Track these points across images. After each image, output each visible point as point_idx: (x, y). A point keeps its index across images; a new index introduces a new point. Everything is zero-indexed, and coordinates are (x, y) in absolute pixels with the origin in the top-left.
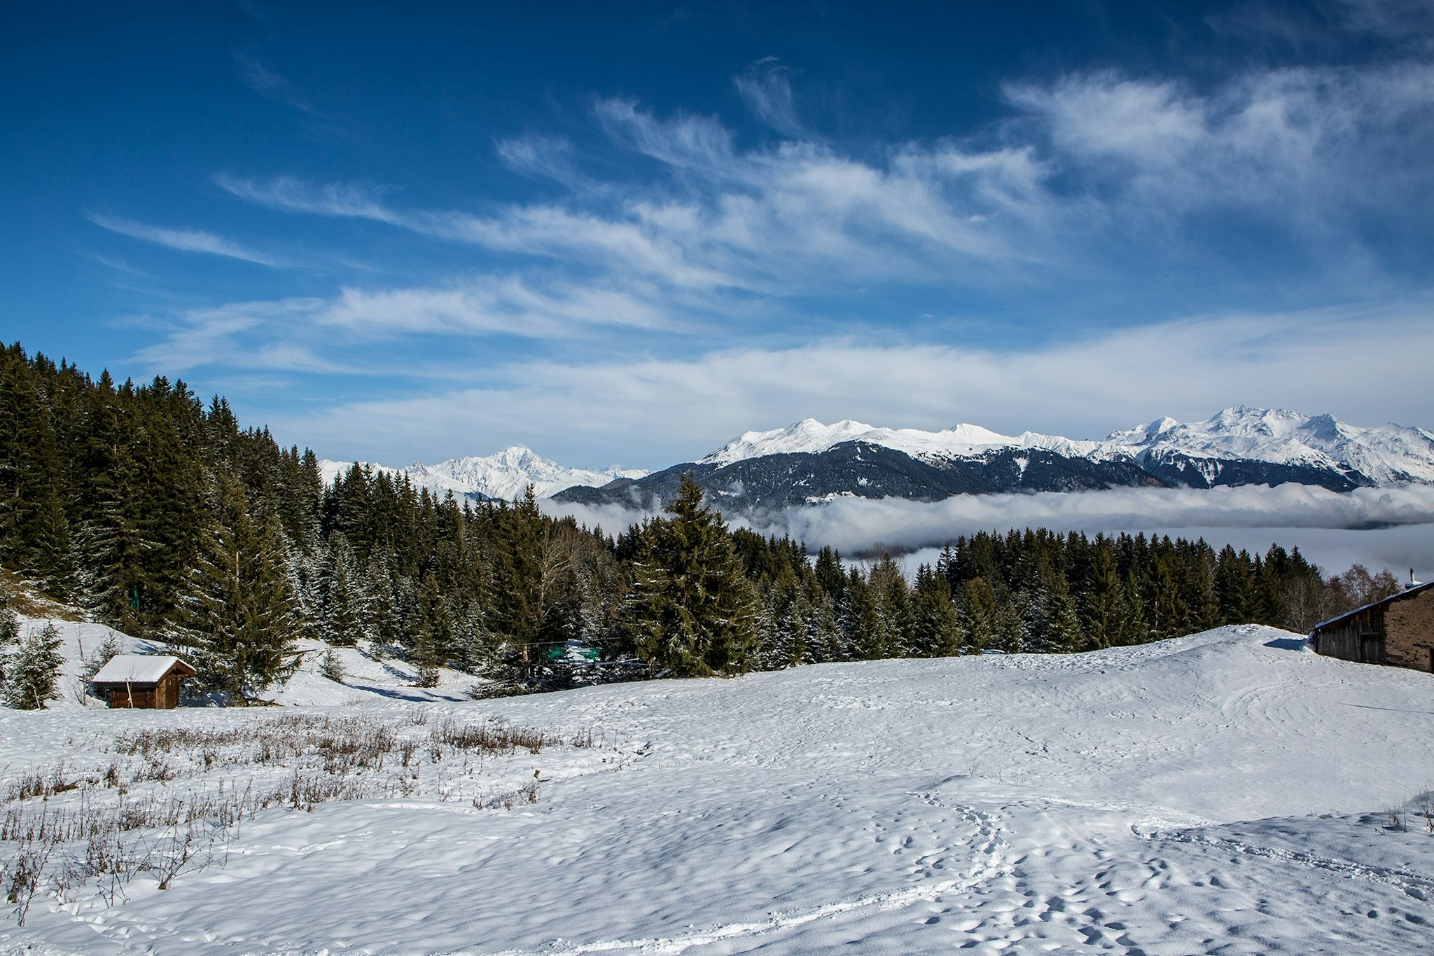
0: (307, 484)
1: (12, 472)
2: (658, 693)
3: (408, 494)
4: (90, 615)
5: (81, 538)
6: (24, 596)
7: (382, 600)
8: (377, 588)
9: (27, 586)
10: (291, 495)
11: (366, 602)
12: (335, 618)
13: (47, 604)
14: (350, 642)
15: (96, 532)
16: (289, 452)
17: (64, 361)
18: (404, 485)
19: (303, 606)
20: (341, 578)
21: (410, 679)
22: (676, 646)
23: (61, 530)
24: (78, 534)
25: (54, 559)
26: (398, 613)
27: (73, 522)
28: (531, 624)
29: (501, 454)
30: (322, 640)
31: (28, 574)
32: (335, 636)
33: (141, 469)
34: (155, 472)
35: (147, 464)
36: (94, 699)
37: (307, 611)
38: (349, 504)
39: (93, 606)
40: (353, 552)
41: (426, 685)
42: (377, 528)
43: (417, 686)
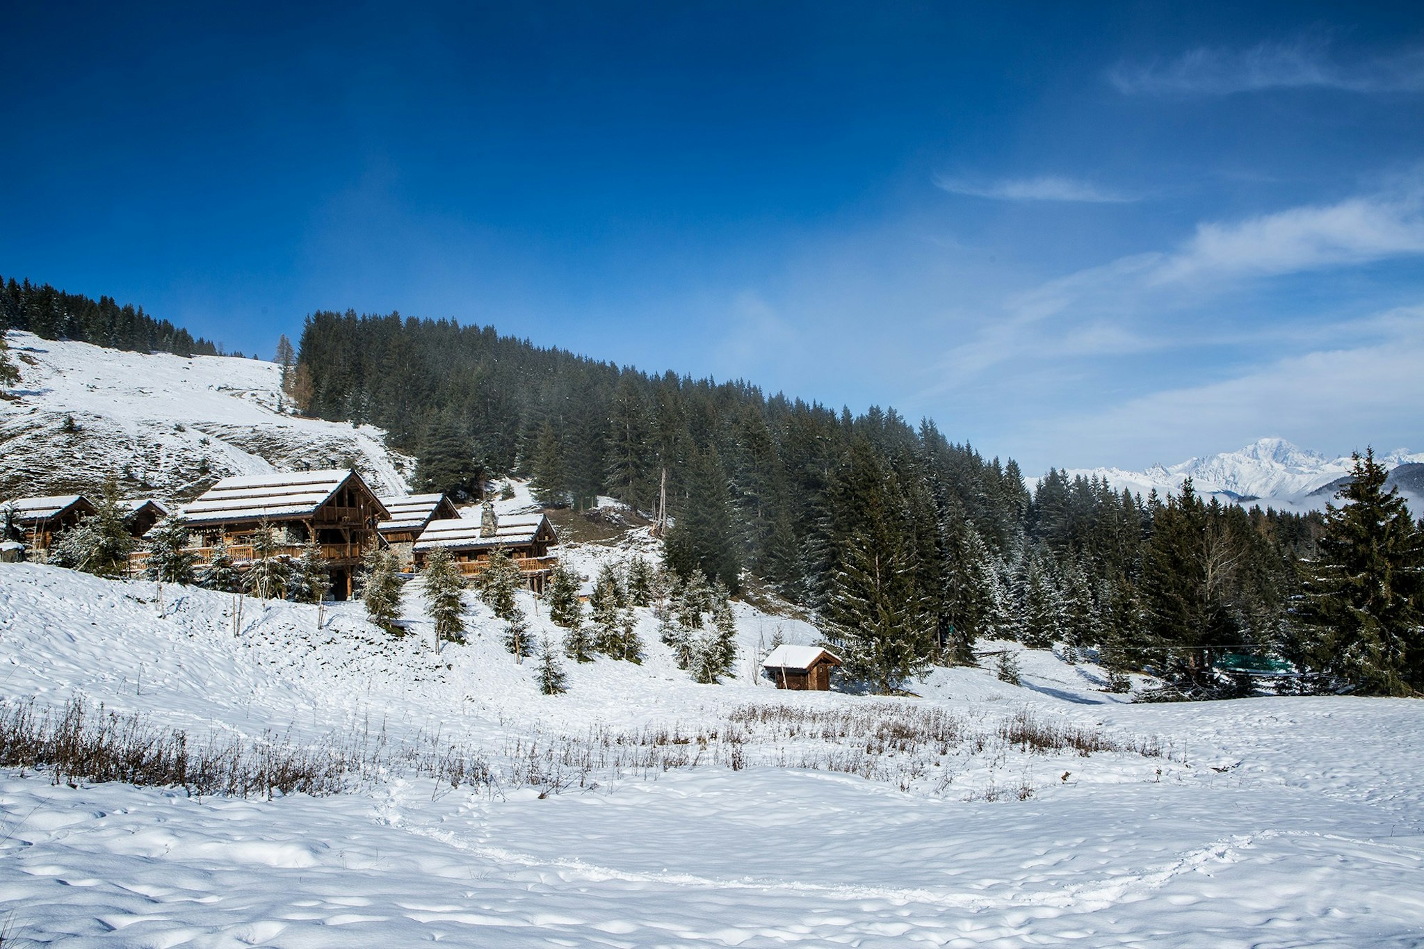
0: (1009, 492)
1: (753, 496)
2: (1319, 710)
3: (1108, 496)
4: (815, 614)
5: (805, 549)
6: (765, 598)
7: (1079, 603)
8: (1073, 592)
9: (768, 589)
10: (992, 503)
11: (1064, 605)
12: (1030, 620)
13: (783, 604)
14: (1046, 645)
15: (816, 544)
16: (992, 462)
17: (815, 402)
18: (1102, 487)
19: (1000, 609)
20: (1034, 582)
21: (1101, 683)
22: (1353, 656)
23: (790, 543)
24: (803, 547)
25: (787, 568)
26: (1097, 617)
27: (799, 536)
28: (1192, 626)
29: (1250, 448)
30: (1020, 642)
31: (769, 580)
32: (1031, 638)
33: (846, 489)
34: (857, 490)
35: (850, 484)
36: (767, 680)
37: (1003, 614)
38: (1048, 509)
39: (817, 606)
40: (1054, 557)
41: (1116, 691)
42: (1077, 531)
43: (1107, 691)
